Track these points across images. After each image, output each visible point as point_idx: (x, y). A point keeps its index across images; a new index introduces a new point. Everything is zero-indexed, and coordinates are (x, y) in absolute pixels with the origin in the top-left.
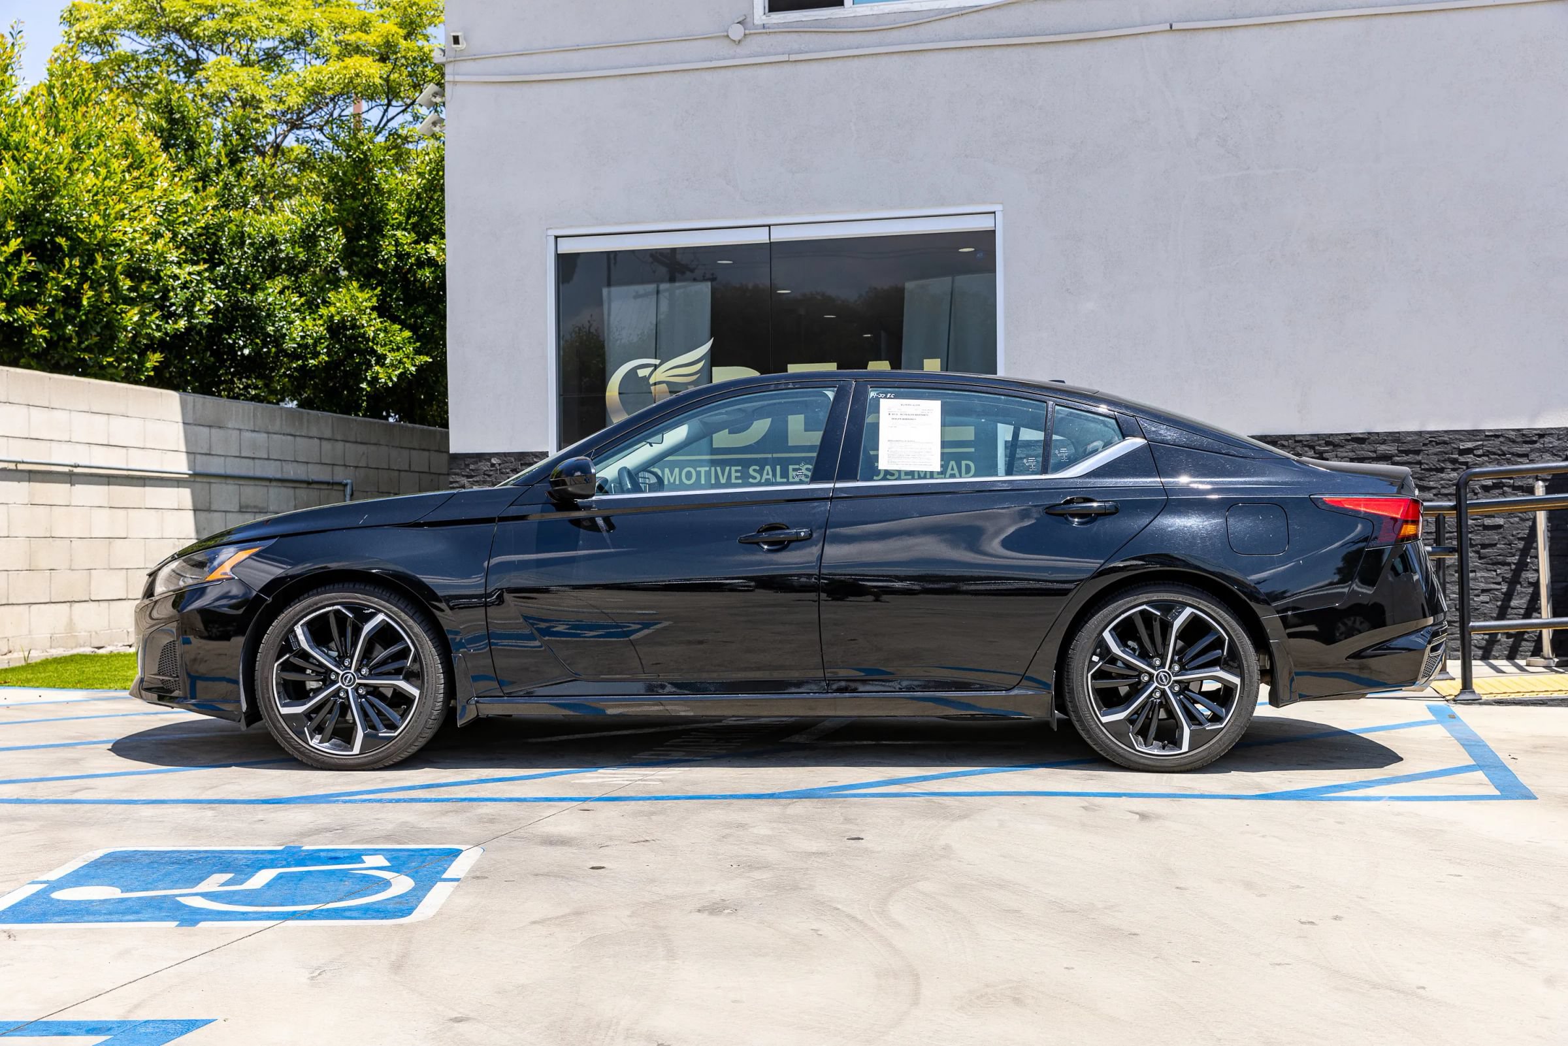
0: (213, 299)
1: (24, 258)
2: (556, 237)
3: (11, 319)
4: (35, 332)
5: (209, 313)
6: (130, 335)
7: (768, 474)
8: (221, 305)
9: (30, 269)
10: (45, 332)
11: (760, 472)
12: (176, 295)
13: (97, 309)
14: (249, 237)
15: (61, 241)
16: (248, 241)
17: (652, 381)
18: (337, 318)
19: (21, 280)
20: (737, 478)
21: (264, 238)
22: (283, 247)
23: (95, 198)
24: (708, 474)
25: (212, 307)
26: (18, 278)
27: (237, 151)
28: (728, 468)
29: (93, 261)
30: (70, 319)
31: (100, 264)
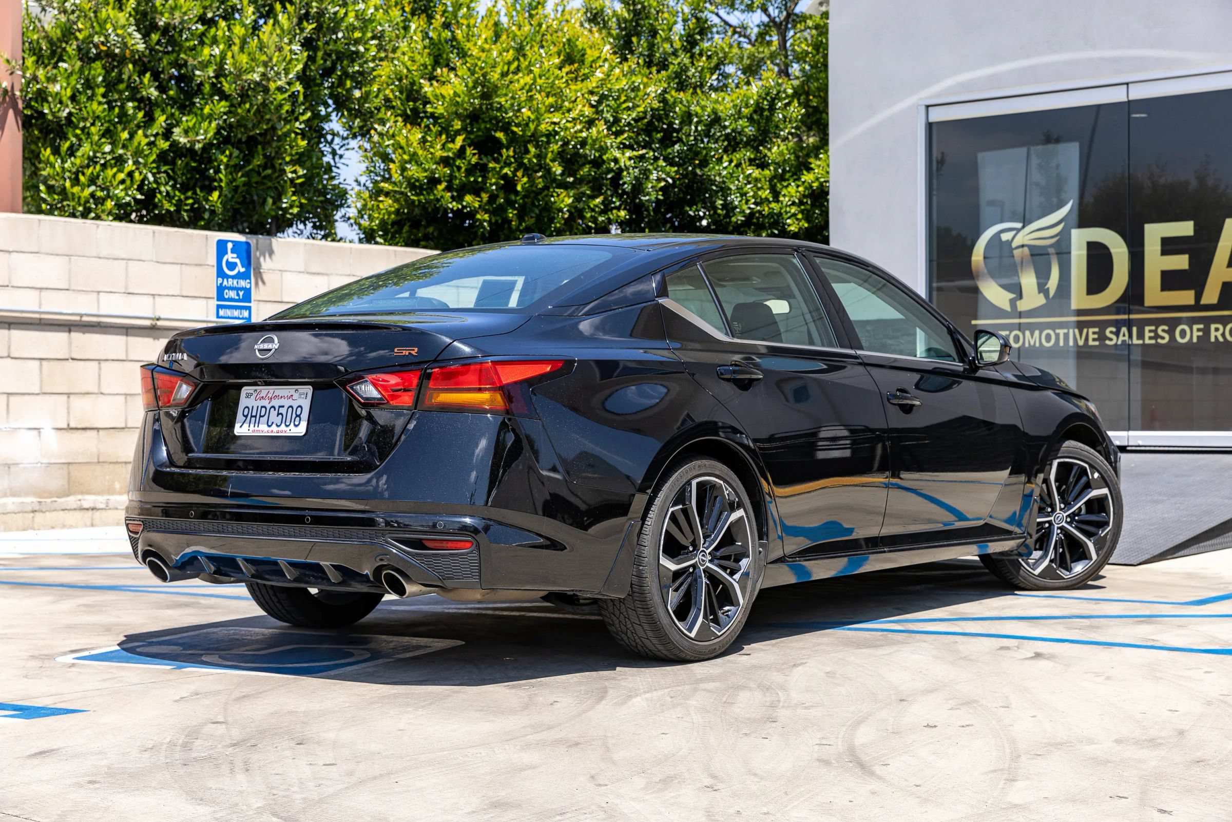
0: (664, 176)
1: (469, 151)
2: (928, 107)
3: (460, 207)
4: (478, 216)
5: (661, 189)
6: (566, 216)
7: (1124, 335)
8: (670, 181)
9: (474, 160)
10: (486, 217)
11: (1117, 334)
12: (629, 173)
13: (533, 193)
14: (697, 115)
15: (500, 135)
16: (695, 120)
17: (1014, 245)
18: (815, 185)
19: (469, 172)
20: (1094, 340)
21: (709, 116)
22: (727, 123)
23: (530, 94)
24: (1066, 336)
25: (663, 184)
26: (466, 170)
27: (694, 34)
28: (1085, 330)
29: (527, 151)
30: (510, 203)
31: (533, 154)
